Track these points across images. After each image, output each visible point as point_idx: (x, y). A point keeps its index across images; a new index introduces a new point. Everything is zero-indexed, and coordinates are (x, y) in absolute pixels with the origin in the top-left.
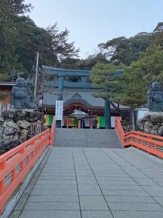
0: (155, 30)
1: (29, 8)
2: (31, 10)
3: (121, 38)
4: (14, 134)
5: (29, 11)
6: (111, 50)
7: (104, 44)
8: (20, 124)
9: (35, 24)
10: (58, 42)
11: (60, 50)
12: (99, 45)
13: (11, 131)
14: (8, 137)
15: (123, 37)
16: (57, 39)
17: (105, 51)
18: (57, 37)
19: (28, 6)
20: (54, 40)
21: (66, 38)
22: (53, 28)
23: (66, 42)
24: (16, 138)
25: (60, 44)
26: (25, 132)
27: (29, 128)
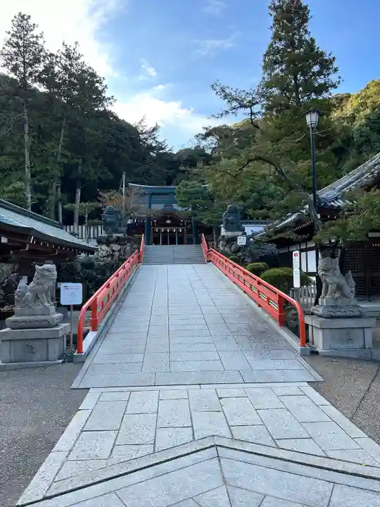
1: (112, 100)
2: (113, 103)
4: (107, 256)
5: (111, 103)
6: (210, 142)
7: (202, 135)
8: (112, 247)
9: (120, 118)
10: (146, 139)
11: (151, 148)
13: (104, 253)
14: (103, 259)
16: (145, 136)
17: (204, 143)
18: (146, 133)
19: (109, 99)
20: (142, 137)
21: (156, 134)
22: (140, 123)
23: (157, 140)
24: (110, 259)
25: (150, 142)
26: (117, 254)
27: (119, 251)
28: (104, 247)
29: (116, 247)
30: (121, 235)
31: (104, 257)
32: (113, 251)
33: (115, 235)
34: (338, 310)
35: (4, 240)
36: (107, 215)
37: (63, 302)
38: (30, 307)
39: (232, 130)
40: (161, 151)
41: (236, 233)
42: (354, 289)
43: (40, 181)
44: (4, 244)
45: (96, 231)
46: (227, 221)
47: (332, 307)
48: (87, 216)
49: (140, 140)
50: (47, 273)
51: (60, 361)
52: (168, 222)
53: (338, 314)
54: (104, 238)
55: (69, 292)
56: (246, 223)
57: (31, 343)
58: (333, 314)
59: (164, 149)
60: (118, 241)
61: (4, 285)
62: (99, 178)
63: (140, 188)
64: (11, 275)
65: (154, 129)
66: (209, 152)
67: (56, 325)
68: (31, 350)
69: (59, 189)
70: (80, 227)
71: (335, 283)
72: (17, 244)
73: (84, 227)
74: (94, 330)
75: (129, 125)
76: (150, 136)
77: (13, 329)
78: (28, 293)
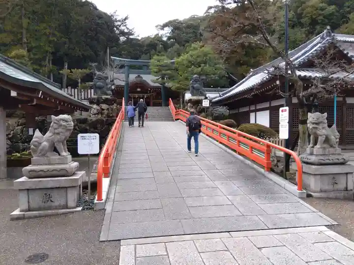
0: (205, 13)
3: (174, 21)
4: (98, 114)
7: (160, 26)
8: (101, 106)
9: (98, 8)
10: (120, 26)
11: (123, 33)
12: (157, 26)
13: (95, 111)
14: (94, 116)
15: (177, 20)
16: (119, 23)
18: (119, 21)
20: (116, 24)
21: (127, 22)
23: (128, 27)
24: (100, 116)
25: (122, 28)
26: (106, 112)
27: (108, 109)
28: (95, 106)
29: (104, 106)
30: (109, 97)
31: (95, 114)
32: (103, 110)
33: (104, 97)
34: (327, 158)
35: (14, 94)
36: (97, 80)
37: (80, 152)
38: (47, 157)
39: (182, 24)
40: (131, 37)
41: (201, 98)
42: (338, 140)
43: (34, 54)
44: (14, 97)
45: (86, 93)
46: (193, 88)
47: (321, 155)
48: (79, 81)
49: (114, 26)
50: (64, 123)
51: (80, 209)
52: (139, 90)
53: (328, 161)
54: (94, 99)
55: (86, 141)
56: (207, 91)
57: (48, 192)
58: (323, 162)
59: (132, 35)
60: (106, 101)
61: (10, 136)
62: (83, 55)
63: (121, 60)
64: (16, 128)
65: (126, 19)
66: (165, 39)
67: (74, 174)
68: (49, 198)
69: (51, 62)
70: (73, 90)
71: (324, 135)
72: (25, 99)
73: (76, 90)
74: (106, 176)
75: (105, 14)
76: (122, 24)
77: (30, 178)
78: (45, 143)
